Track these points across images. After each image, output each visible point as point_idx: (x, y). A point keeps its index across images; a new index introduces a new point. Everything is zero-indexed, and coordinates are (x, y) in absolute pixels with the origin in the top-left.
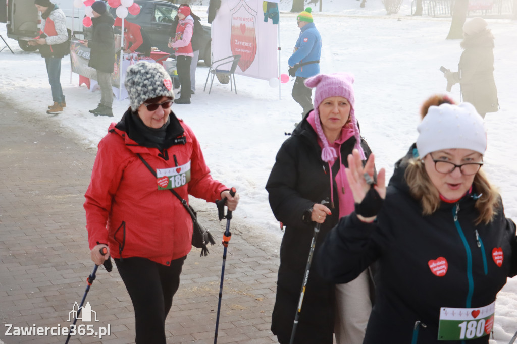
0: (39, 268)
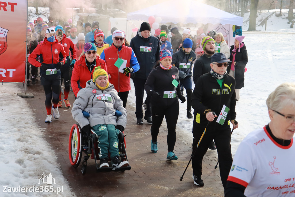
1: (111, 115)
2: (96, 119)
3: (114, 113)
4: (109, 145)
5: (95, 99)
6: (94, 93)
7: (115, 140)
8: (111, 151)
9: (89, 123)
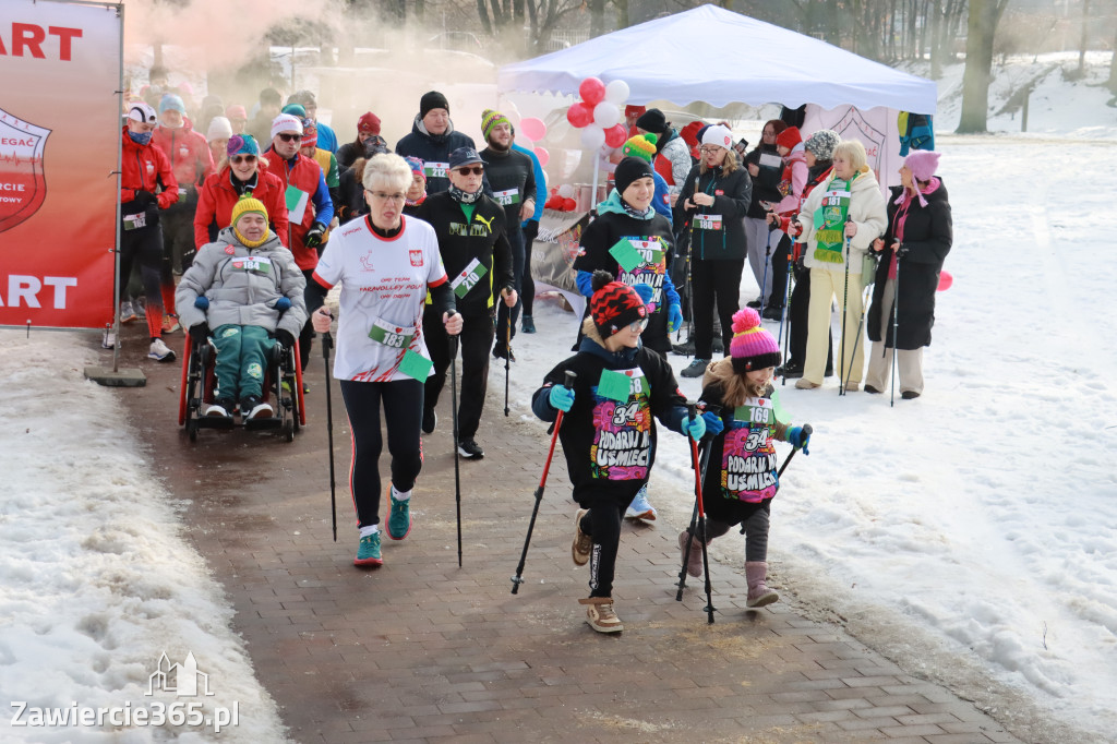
0: (415, 675)
1: (262, 305)
2: (221, 312)
3: (274, 302)
4: (240, 370)
5: (229, 266)
6: (227, 254)
7: (254, 359)
8: (241, 384)
9: (204, 320)
